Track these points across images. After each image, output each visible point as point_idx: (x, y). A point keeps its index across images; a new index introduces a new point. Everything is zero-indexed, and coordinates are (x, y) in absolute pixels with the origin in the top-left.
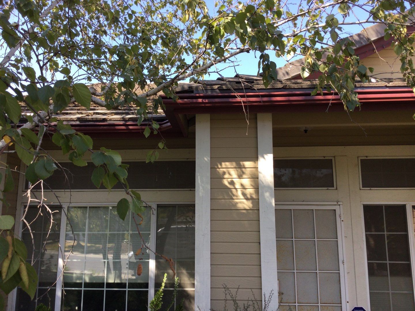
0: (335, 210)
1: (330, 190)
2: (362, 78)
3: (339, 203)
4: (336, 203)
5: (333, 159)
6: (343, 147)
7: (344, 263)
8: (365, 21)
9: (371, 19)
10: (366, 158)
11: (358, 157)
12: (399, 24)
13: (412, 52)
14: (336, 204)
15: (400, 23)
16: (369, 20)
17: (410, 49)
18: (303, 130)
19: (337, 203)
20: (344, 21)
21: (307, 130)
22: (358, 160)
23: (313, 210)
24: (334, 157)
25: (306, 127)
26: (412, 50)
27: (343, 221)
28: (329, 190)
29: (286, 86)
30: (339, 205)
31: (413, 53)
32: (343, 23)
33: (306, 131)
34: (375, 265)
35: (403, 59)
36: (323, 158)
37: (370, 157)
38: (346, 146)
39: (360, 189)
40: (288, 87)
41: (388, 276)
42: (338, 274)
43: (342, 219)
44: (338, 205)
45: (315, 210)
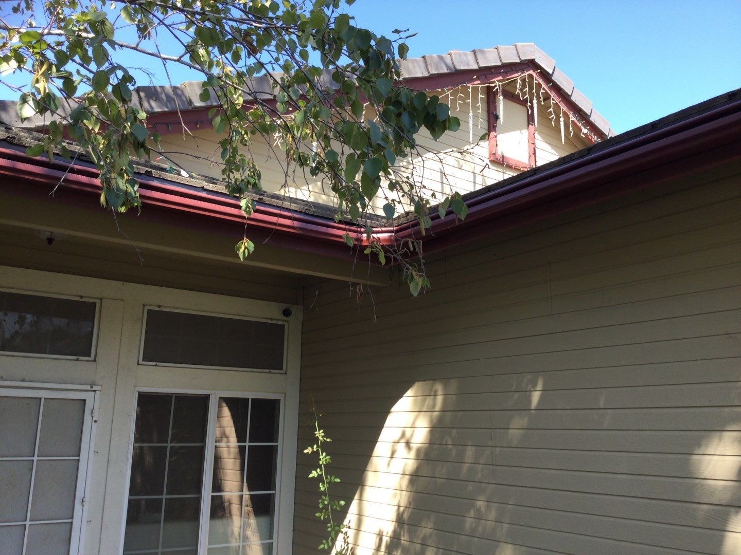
0: (84, 401)
1: (81, 360)
2: (138, 149)
3: (95, 388)
4: (88, 387)
5: (98, 302)
6: (120, 283)
7: (84, 503)
8: (176, 58)
9: (187, 58)
10: (157, 309)
11: (144, 305)
12: (231, 83)
13: (246, 139)
14: (90, 389)
15: (233, 83)
16: (182, 59)
17: (243, 133)
18: (45, 238)
19: (92, 387)
20: (138, 45)
21: (54, 240)
22: (143, 311)
23: (41, 398)
24: (101, 299)
25: (51, 233)
26: (245, 136)
27: (95, 421)
28: (80, 362)
29: (14, 138)
30: (95, 391)
31: (246, 141)
32: (137, 47)
33: (50, 240)
34: (143, 502)
35: (225, 143)
36: (78, 299)
37: (165, 307)
38: (125, 281)
39: (138, 364)
40: (16, 142)
41: (160, 522)
42: (70, 524)
43: (94, 419)
44: (92, 391)
45: (45, 399)
